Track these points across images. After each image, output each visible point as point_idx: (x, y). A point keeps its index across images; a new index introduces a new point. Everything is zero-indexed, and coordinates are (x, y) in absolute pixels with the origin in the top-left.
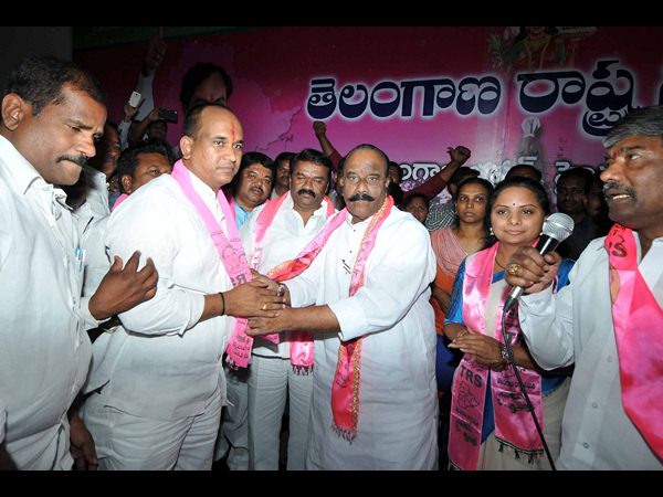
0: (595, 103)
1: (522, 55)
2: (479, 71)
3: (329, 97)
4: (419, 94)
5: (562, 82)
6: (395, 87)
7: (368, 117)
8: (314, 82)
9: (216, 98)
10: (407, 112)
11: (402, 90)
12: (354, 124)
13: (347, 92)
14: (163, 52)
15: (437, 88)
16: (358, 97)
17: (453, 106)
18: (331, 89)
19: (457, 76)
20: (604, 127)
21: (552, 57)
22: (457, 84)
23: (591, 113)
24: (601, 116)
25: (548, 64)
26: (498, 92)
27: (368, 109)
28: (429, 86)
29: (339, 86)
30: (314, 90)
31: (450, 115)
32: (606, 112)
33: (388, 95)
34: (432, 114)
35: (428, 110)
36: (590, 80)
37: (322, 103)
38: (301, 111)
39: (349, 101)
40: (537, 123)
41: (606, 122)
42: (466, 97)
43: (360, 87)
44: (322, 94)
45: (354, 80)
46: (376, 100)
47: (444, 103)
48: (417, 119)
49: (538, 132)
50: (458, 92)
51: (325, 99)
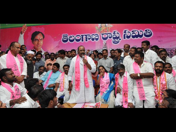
0: (114, 38)
1: (101, 30)
2: (95, 33)
3: (67, 38)
4: (84, 37)
5: (108, 35)
6: (80, 36)
7: (75, 42)
8: (63, 35)
9: (40, 39)
10: (82, 40)
11: (81, 37)
12: (72, 44)
13: (70, 37)
14: (26, 29)
15: (88, 36)
16: (73, 38)
17: (91, 39)
18: (67, 36)
19: (91, 34)
20: (116, 42)
21: (106, 31)
22: (91, 35)
23: (114, 40)
24: (115, 40)
25: (106, 32)
26: (98, 37)
27: (75, 40)
28: (86, 36)
29: (69, 36)
30: (63, 37)
31: (90, 41)
32: (116, 40)
33: (79, 38)
34: (87, 41)
35: (86, 40)
36: (113, 35)
37: (65, 39)
38: (61, 41)
39: (71, 39)
40: (105, 42)
41: (116, 41)
42: (93, 38)
43: (73, 36)
44: (65, 38)
45: (72, 34)
46: (76, 39)
47: (89, 39)
48: (84, 42)
49: (106, 44)
50: (91, 37)
51: (66, 38)
